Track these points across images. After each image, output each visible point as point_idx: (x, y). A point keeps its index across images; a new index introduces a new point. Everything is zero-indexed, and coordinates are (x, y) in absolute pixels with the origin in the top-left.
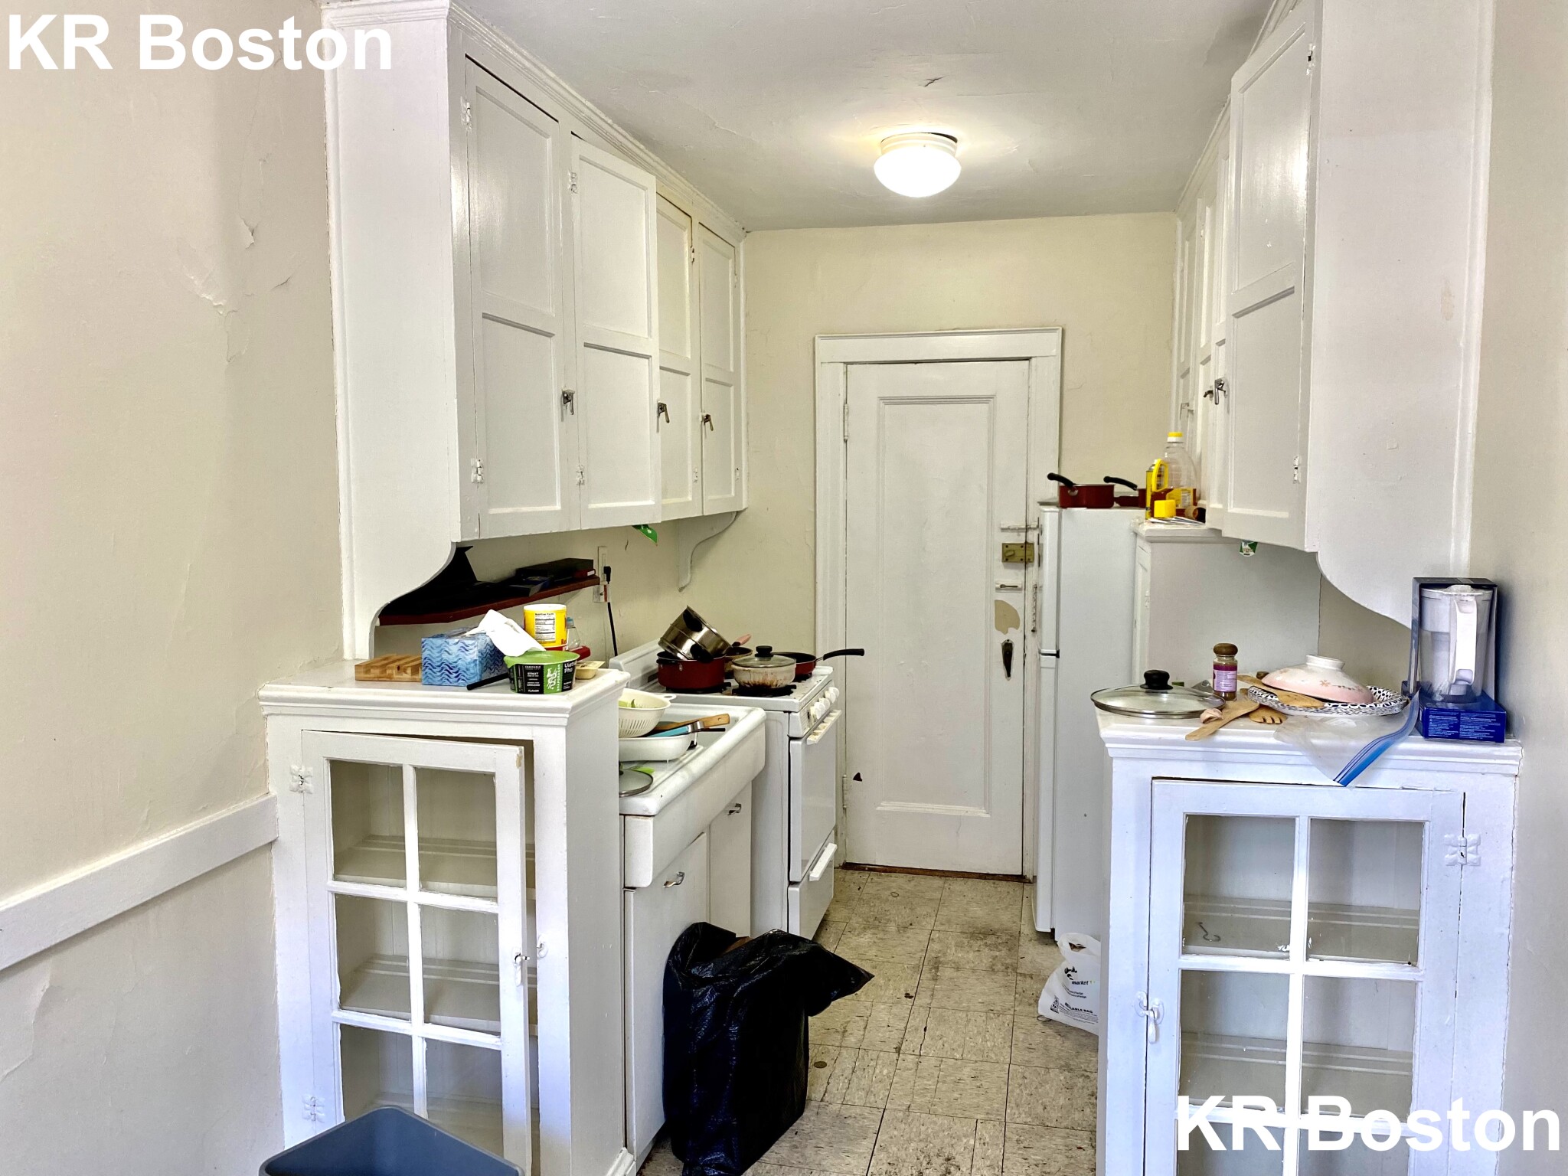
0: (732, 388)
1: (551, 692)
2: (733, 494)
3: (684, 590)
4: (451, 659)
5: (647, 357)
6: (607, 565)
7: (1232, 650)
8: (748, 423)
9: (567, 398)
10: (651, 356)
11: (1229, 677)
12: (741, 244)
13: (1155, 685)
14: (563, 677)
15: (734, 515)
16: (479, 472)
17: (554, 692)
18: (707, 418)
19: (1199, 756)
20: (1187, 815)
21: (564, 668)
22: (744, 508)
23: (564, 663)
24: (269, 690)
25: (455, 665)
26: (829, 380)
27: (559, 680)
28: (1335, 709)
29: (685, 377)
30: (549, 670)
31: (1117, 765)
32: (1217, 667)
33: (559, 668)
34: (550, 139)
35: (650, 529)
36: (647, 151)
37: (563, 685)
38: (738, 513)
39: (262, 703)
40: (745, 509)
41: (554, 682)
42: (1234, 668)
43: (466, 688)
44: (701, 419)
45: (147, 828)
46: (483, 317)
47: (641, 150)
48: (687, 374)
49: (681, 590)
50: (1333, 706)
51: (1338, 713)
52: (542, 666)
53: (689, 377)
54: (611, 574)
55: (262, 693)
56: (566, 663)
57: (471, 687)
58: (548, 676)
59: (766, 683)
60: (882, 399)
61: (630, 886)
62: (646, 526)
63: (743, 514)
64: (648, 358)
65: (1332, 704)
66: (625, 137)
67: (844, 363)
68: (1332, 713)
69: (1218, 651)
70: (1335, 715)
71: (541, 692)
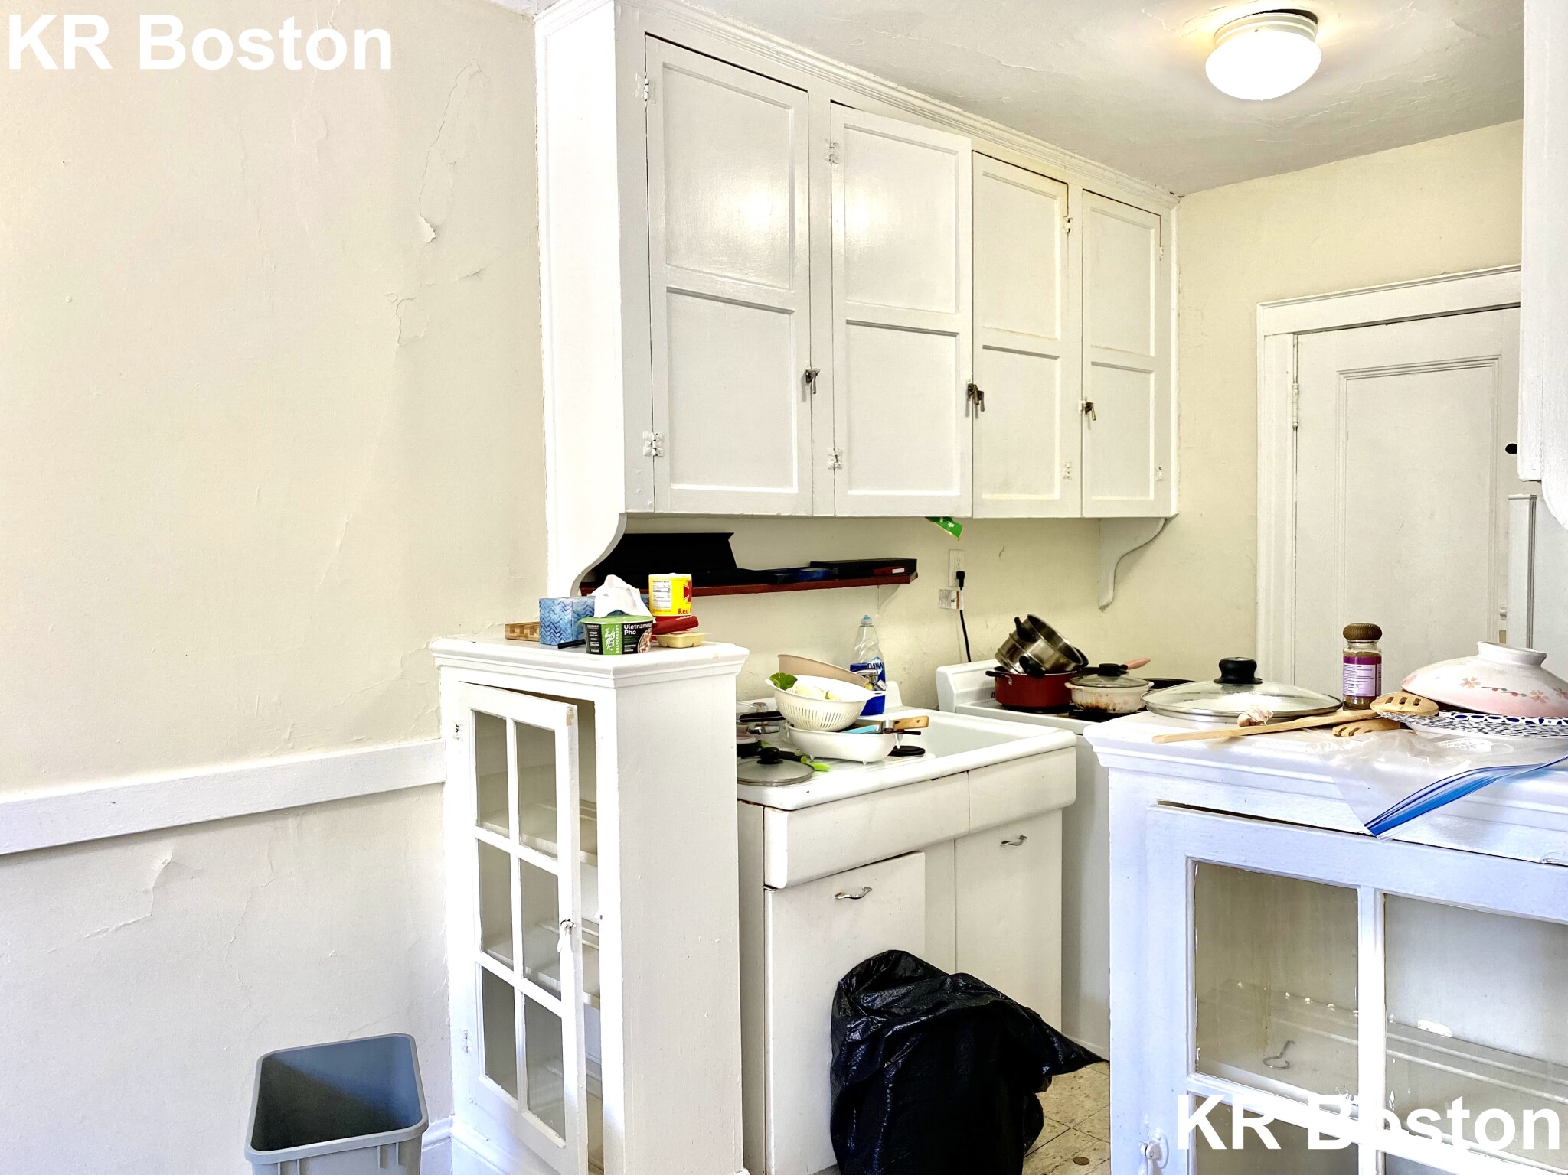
0: (1152, 376)
1: (609, 653)
2: (1152, 497)
3: (1108, 610)
4: (555, 618)
5: (954, 334)
6: (962, 570)
7: (1372, 633)
8: (1179, 416)
9: (809, 377)
10: (958, 333)
11: (1363, 674)
12: (1174, 212)
13: (1232, 677)
14: (623, 639)
15: (1162, 522)
16: (654, 446)
17: (614, 653)
18: (1089, 407)
19: (1214, 775)
20: (1195, 862)
21: (623, 630)
22: (1173, 513)
23: (623, 625)
24: (440, 643)
25: (558, 624)
26: (1273, 357)
27: (617, 641)
28: (1460, 722)
29: (1053, 360)
30: (606, 630)
31: (1114, 779)
32: (1348, 660)
33: (617, 629)
34: (793, 110)
35: (954, 523)
36: (966, 113)
37: (623, 648)
38: (1167, 520)
39: (434, 655)
40: (1177, 515)
41: (613, 643)
42: (1375, 660)
43: (557, 647)
44: (1080, 408)
45: (291, 745)
46: (668, 291)
47: (957, 113)
48: (1056, 358)
49: (1103, 608)
50: (1458, 717)
51: (1464, 728)
52: (600, 625)
53: (1059, 360)
54: (965, 580)
55: (433, 645)
56: (626, 624)
57: (561, 646)
58: (606, 636)
59: (1100, 705)
60: (1342, 373)
61: (769, 884)
62: (948, 519)
63: (1173, 521)
64: (955, 336)
65: (1458, 714)
66: (923, 100)
67: (1294, 333)
68: (1455, 728)
69: (1350, 634)
70: (1459, 732)
71: (601, 653)
